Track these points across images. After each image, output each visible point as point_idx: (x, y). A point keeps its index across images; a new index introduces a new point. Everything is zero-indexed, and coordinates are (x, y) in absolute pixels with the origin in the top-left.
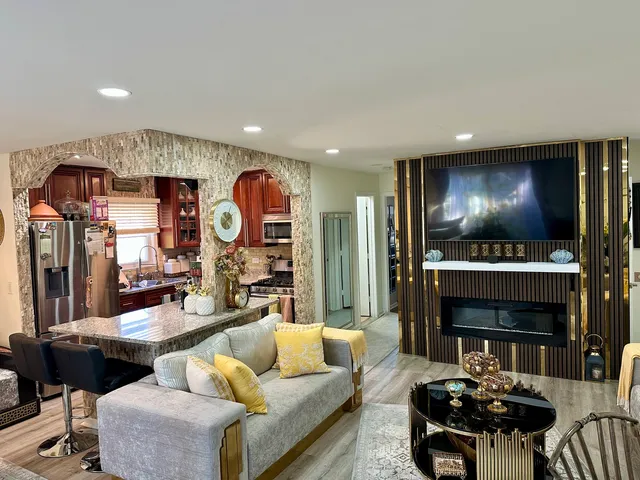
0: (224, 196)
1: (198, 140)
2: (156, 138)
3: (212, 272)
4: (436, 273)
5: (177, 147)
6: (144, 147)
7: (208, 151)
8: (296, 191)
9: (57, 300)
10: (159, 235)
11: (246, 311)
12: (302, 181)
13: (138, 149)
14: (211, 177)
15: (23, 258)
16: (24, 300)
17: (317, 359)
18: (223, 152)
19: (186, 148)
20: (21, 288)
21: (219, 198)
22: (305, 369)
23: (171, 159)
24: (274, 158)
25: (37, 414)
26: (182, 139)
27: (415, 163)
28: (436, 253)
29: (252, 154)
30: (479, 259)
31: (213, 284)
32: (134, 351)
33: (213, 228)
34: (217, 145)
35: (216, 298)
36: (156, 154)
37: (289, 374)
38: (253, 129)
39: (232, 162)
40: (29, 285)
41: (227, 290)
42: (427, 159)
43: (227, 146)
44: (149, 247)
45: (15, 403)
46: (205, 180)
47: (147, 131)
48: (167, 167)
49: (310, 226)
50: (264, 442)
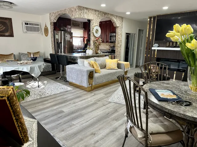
0: (96, 25)
1: (91, 9)
2: (81, 8)
3: (93, 44)
4: (156, 50)
5: (85, 11)
6: (77, 10)
7: (93, 12)
8: (118, 25)
9: (60, 50)
10: (84, 39)
11: (100, 55)
12: (120, 23)
13: (76, 11)
14: (94, 19)
15: (52, 39)
16: (53, 49)
17: (115, 66)
18: (97, 13)
19: (88, 11)
20: (52, 46)
21: (95, 25)
22: (112, 68)
23: (84, 14)
24: (112, 15)
25: (55, 74)
26: (87, 9)
27: (154, 18)
28: (157, 45)
29: (105, 14)
30: (169, 47)
31: (93, 47)
32: (75, 60)
33: (93, 33)
34: (96, 11)
35: (93, 51)
36: (80, 12)
37: (108, 68)
38: (103, 5)
39: (100, 16)
40: (54, 45)
41: (96, 50)
42: (158, 16)
43: (98, 11)
44: (81, 41)
45: (51, 70)
46: (92, 20)
47: (78, 6)
48: (82, 16)
49: (121, 36)
50: (98, 78)
